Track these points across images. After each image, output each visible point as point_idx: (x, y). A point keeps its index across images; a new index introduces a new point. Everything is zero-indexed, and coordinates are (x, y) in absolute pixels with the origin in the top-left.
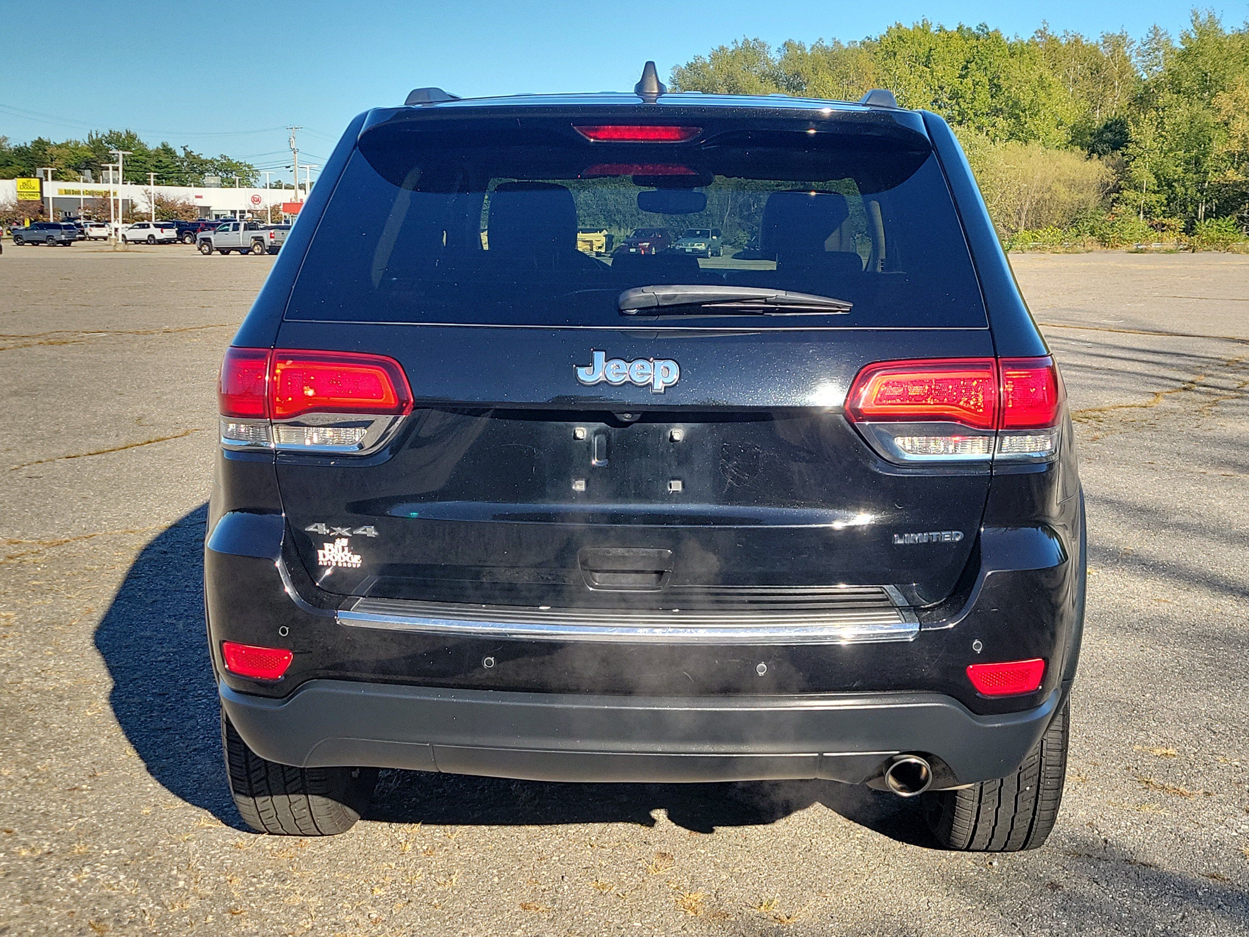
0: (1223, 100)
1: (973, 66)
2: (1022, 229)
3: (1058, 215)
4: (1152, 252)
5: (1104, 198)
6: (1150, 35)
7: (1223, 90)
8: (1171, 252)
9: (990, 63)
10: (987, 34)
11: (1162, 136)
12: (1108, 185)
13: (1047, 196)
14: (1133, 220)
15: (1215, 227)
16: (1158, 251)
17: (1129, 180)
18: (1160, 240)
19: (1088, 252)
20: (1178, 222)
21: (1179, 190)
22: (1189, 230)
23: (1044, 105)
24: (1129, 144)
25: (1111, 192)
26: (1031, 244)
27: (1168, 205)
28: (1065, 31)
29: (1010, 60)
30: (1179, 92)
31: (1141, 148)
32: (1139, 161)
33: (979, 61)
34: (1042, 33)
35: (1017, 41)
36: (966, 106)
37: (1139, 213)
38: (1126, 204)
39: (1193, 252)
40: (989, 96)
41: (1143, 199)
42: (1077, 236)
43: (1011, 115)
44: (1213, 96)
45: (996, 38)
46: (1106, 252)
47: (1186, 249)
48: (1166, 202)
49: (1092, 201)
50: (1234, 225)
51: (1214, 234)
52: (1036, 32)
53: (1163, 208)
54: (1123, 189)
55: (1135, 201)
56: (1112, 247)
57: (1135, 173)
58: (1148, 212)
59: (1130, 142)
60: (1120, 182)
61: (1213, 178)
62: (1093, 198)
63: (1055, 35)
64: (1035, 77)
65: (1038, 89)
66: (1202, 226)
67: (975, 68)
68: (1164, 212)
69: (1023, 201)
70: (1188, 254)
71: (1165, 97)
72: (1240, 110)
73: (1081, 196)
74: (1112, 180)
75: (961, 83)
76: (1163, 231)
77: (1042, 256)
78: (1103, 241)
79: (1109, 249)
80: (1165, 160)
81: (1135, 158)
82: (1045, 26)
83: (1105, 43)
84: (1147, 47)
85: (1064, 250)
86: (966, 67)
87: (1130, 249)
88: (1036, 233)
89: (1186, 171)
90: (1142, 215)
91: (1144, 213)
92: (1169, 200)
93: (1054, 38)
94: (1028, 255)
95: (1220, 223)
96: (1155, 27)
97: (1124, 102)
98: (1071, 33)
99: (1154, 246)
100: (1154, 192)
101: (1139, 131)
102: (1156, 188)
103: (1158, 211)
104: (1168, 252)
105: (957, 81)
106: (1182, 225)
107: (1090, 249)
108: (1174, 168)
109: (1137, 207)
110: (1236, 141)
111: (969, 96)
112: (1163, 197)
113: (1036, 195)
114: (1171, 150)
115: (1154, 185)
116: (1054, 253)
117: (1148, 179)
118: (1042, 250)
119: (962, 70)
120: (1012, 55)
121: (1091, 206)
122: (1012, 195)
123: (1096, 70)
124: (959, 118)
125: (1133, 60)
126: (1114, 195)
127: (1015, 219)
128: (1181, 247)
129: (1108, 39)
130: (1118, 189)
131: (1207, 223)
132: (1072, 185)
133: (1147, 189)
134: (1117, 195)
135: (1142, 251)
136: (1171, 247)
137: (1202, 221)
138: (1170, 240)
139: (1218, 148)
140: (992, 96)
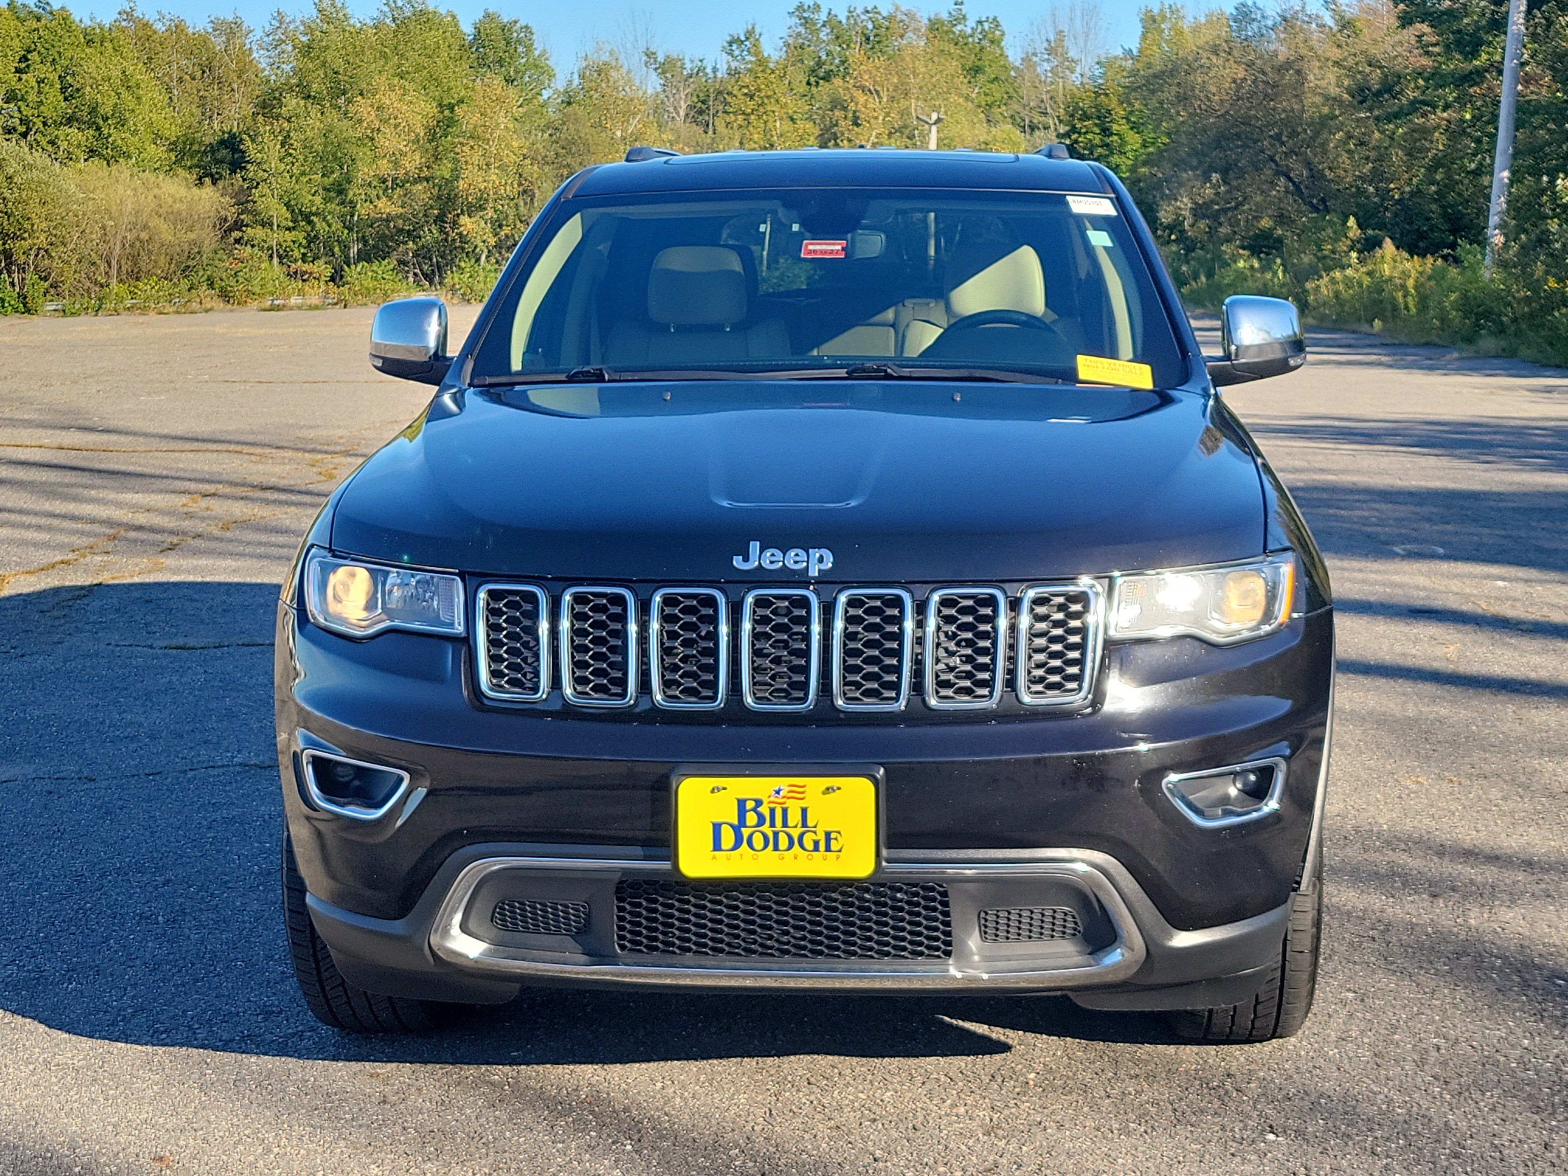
0: (363, 108)
1: (34, 57)
2: (114, 282)
3: (163, 261)
4: (291, 309)
5: (222, 237)
6: (273, 22)
7: (361, 94)
8: (316, 308)
9: (59, 53)
10: (51, 13)
11: (291, 155)
12: (226, 220)
13: (144, 236)
14: (263, 266)
15: (370, 274)
16: (299, 308)
17: (255, 213)
18: (301, 293)
19: (207, 311)
20: (323, 269)
21: (320, 225)
22: (336, 278)
23: (133, 111)
24: (249, 166)
25: (230, 230)
26: (128, 303)
27: (309, 246)
28: (159, 13)
29: (88, 50)
30: (309, 96)
31: (264, 171)
32: (263, 188)
33: (43, 50)
34: (129, 15)
35: (93, 25)
36: (30, 114)
37: (271, 256)
38: (253, 246)
39: (345, 307)
40: (61, 98)
41: (275, 238)
42: (189, 290)
43: (92, 124)
44: (349, 101)
45: (65, 19)
46: (231, 311)
47: (336, 304)
48: (304, 242)
49: (207, 242)
50: (393, 270)
51: (369, 283)
52: (120, 13)
53: (302, 250)
54: (247, 226)
55: (265, 241)
56: (239, 303)
57: (260, 206)
58: (284, 257)
59: (248, 162)
60: (242, 217)
61: (363, 210)
62: (209, 239)
63: (147, 17)
64: (116, 73)
65: (122, 90)
66: (352, 273)
67: (39, 60)
68: (304, 255)
69: (112, 243)
70: (338, 310)
71: (292, 103)
72: (385, 121)
73: (192, 236)
74: (231, 214)
75: (20, 79)
76: (304, 281)
77: (141, 319)
78: (225, 296)
79: (235, 306)
80: (297, 187)
81: (258, 184)
82: (132, 5)
83: (215, 30)
84: (271, 38)
85: (175, 309)
86: (24, 59)
87: (263, 306)
88: (136, 287)
89: (326, 200)
90: (276, 260)
91: (280, 257)
92: (311, 240)
93: (145, 21)
94: (125, 317)
95: (375, 268)
96: (279, 13)
97: (249, 110)
98: (168, 17)
99: (294, 300)
100: (288, 229)
101: (260, 148)
102: (291, 224)
103: (297, 254)
104: (311, 308)
105: (12, 77)
106: (328, 271)
107: (209, 306)
108: (310, 197)
109: (269, 249)
110: (385, 161)
111: (32, 97)
112: (301, 236)
113: (128, 234)
114: (303, 174)
115: (286, 219)
116: (161, 313)
117: (279, 213)
118: (144, 310)
119: (20, 61)
120: (89, 42)
121: (207, 249)
122: (94, 236)
123: (207, 68)
124: (22, 129)
125: (255, 55)
126: (236, 234)
127: (103, 267)
128: (327, 301)
129: (218, 26)
130: (239, 225)
131: (359, 269)
132: (176, 219)
133: (278, 226)
134: (240, 234)
135: (279, 308)
136: (315, 300)
137: (353, 267)
138: (314, 294)
139: (364, 172)
140: (66, 99)
